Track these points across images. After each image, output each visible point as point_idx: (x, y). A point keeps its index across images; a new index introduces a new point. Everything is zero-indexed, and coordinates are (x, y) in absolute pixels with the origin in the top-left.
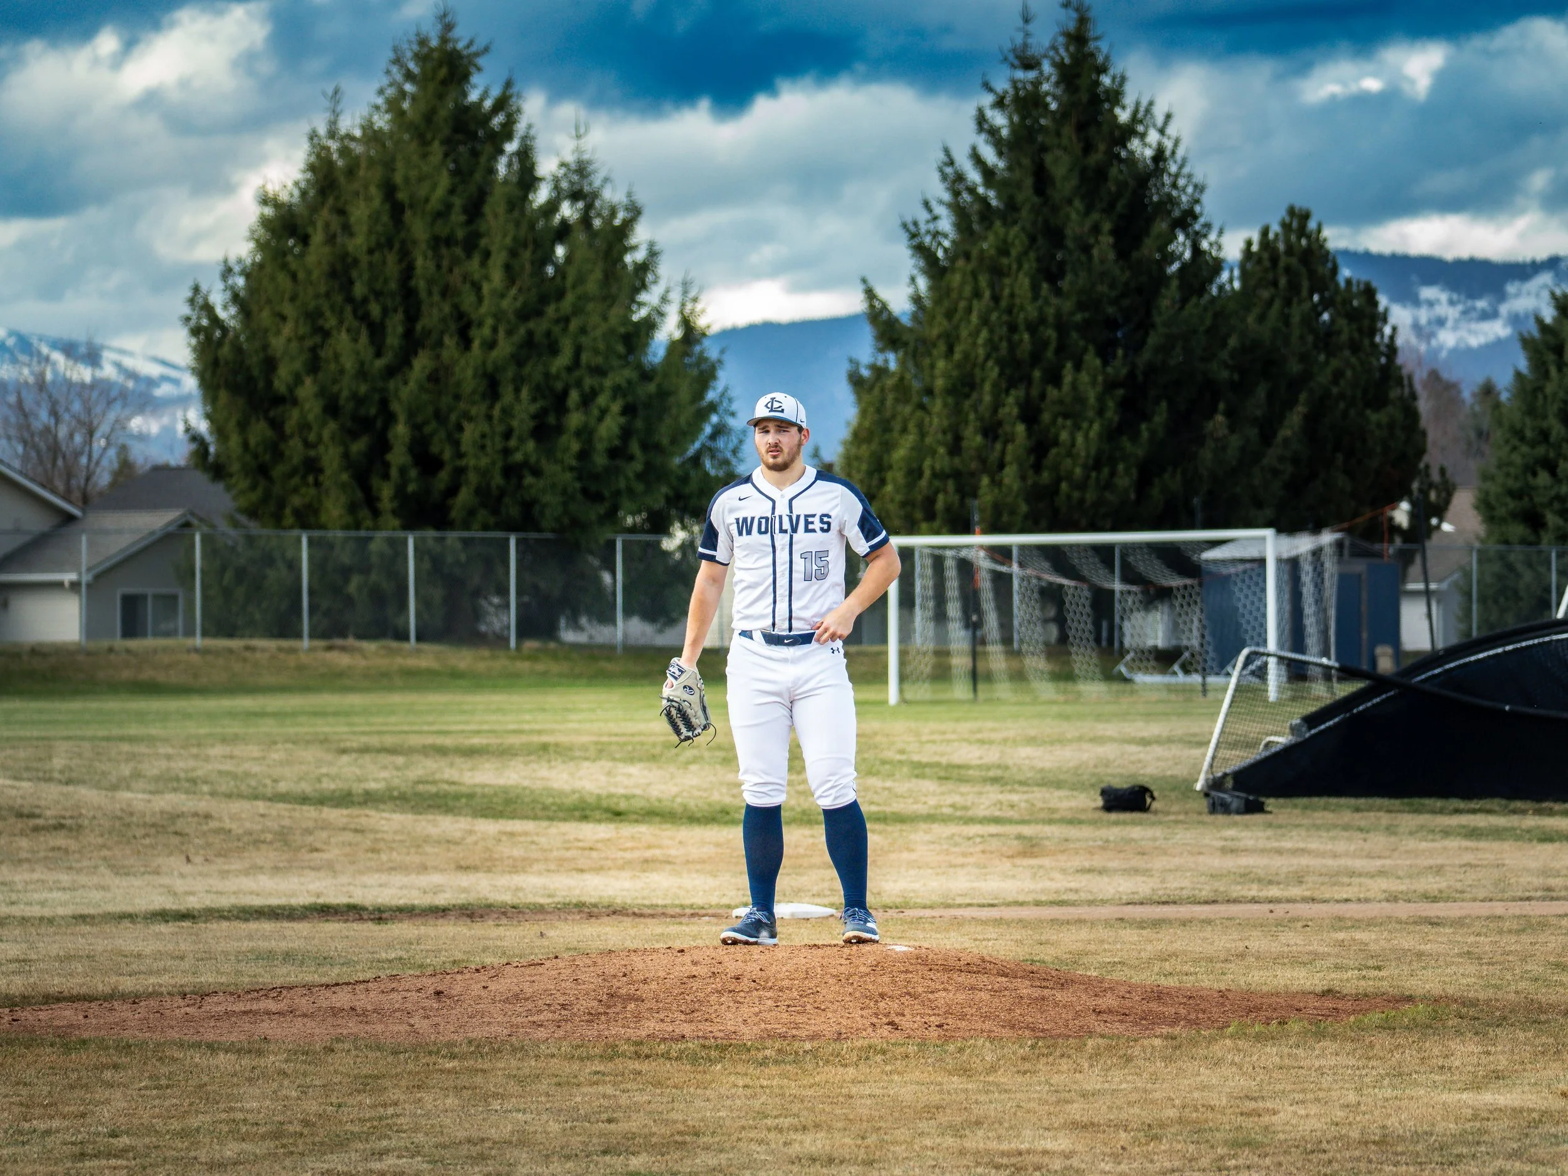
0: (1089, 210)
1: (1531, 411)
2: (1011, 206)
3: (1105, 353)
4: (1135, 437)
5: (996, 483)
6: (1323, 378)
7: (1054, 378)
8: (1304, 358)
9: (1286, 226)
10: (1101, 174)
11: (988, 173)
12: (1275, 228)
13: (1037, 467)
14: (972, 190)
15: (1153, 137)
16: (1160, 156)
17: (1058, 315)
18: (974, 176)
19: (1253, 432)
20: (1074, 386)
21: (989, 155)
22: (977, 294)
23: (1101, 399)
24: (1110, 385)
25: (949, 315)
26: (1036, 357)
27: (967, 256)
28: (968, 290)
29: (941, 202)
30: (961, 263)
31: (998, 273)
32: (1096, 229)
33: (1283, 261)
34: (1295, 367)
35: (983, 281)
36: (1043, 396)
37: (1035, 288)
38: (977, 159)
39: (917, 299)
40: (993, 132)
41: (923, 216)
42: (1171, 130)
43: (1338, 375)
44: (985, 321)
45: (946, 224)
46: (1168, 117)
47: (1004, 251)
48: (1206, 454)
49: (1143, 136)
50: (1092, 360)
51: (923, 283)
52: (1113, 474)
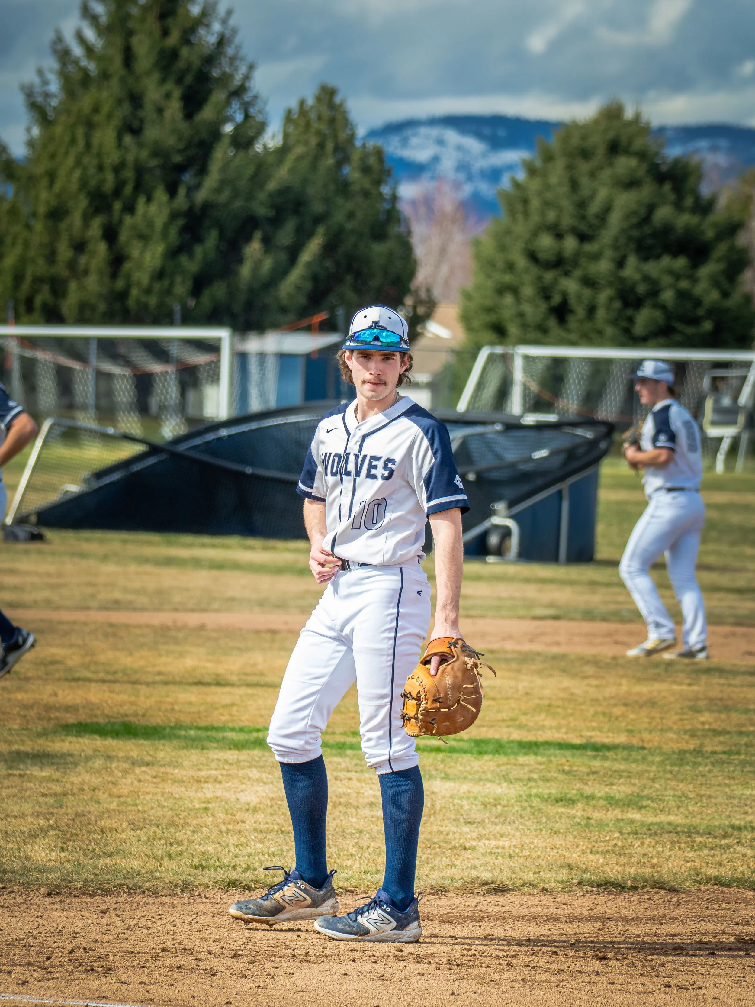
0: (163, 81)
1: (502, 248)
2: (105, 76)
3: (172, 191)
4: (191, 255)
5: (81, 287)
6: (339, 217)
7: (130, 209)
8: (327, 201)
9: (319, 99)
10: (174, 55)
11: (89, 50)
12: (310, 102)
13: (114, 276)
14: (76, 62)
15: (217, 27)
16: (222, 42)
17: (136, 161)
18: (77, 51)
19: (283, 256)
20: (145, 216)
21: (90, 34)
22: (73, 141)
23: (166, 227)
24: (174, 216)
25: (53, 156)
26: (117, 192)
27: (68, 112)
28: (67, 139)
29: (51, 70)
30: (63, 118)
31: (90, 126)
32: (168, 96)
33: (316, 126)
34: (318, 207)
35: (80, 132)
36: (121, 222)
37: (119, 138)
38: (80, 38)
39: (31, 144)
40: (94, 19)
41: (37, 80)
42: (232, 22)
43: (351, 215)
44: (78, 163)
45: (54, 87)
46: (229, 13)
47: (96, 110)
48: (245, 271)
49: (208, 26)
50: (161, 195)
51: (36, 131)
52: (172, 284)
